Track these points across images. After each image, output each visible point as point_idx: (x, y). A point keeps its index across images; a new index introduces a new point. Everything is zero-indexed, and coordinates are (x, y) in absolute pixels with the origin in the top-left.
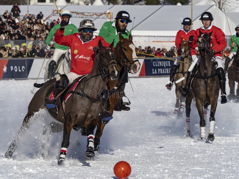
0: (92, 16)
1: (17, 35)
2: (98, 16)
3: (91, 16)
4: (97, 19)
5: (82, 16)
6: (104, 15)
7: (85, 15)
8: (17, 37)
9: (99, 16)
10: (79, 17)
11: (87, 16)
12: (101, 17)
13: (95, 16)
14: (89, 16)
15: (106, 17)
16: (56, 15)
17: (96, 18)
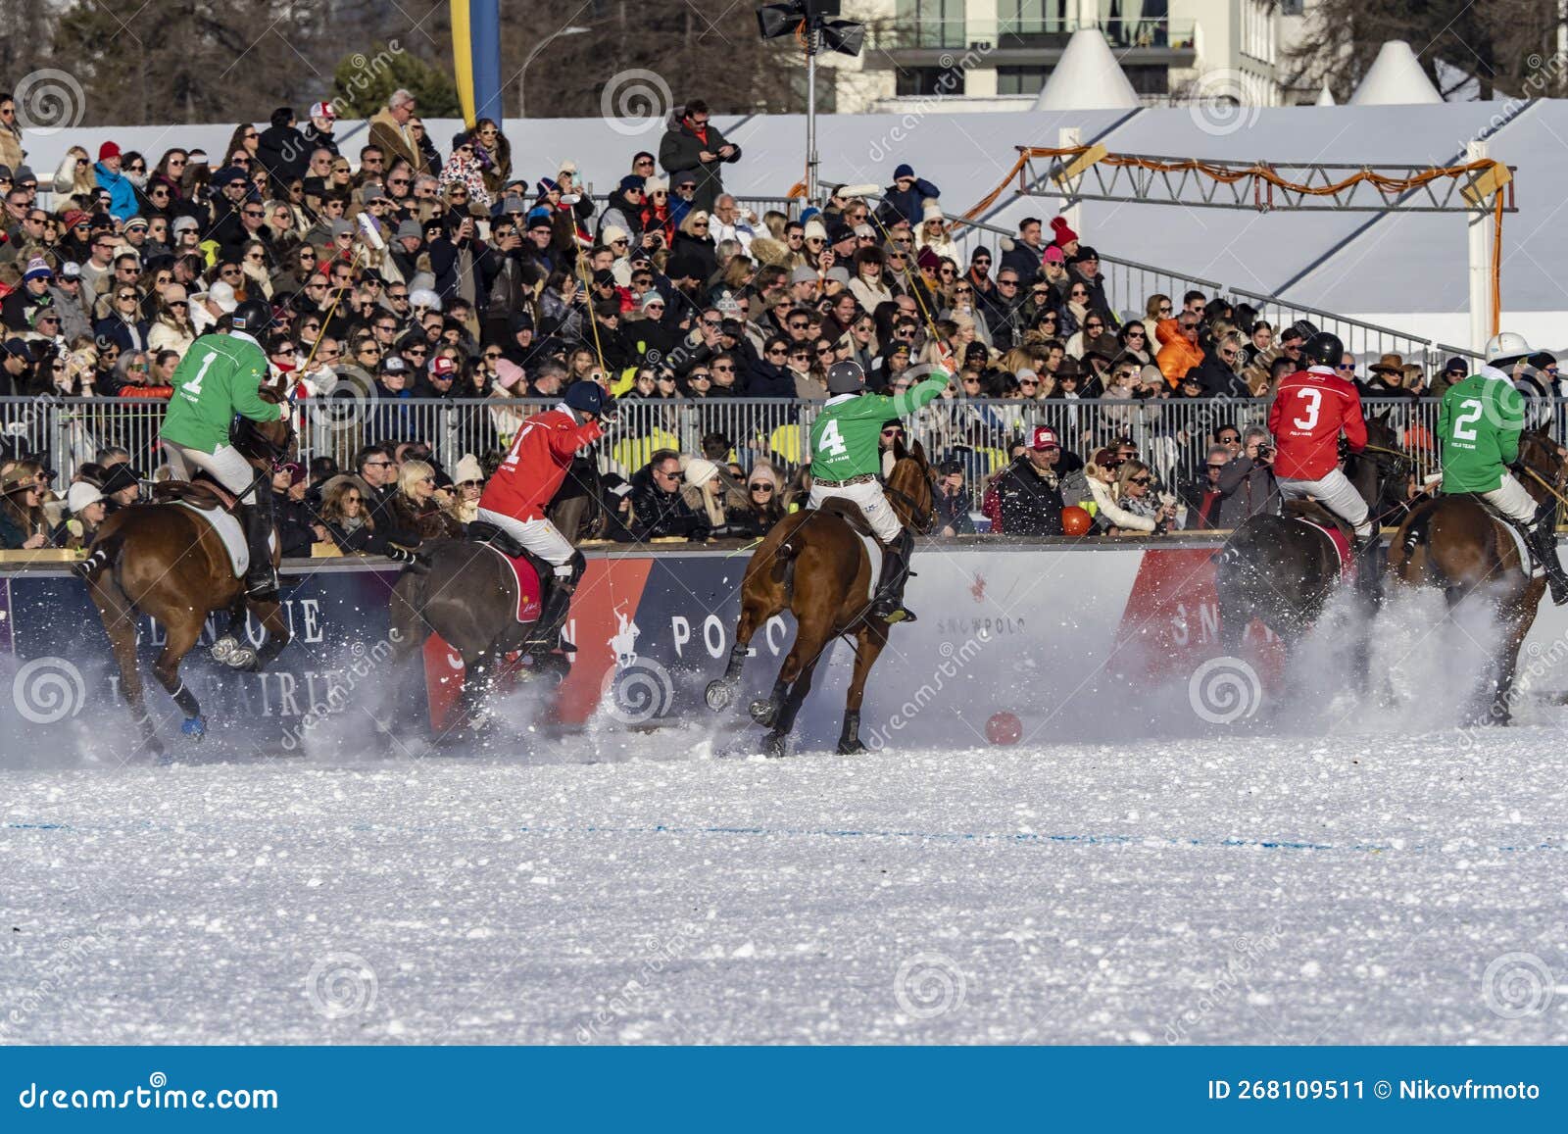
0: (1343, 195)
1: (726, 362)
2: (1393, 197)
3: (1333, 191)
4: (1391, 214)
5: (1264, 199)
6: (1440, 186)
7: (1282, 185)
8: (725, 378)
9: (1405, 189)
10: (1238, 205)
11: (1303, 191)
12: (1420, 198)
13: (1367, 194)
14: (1321, 192)
15: (1458, 200)
16: (1042, 194)
17: (1383, 212)
